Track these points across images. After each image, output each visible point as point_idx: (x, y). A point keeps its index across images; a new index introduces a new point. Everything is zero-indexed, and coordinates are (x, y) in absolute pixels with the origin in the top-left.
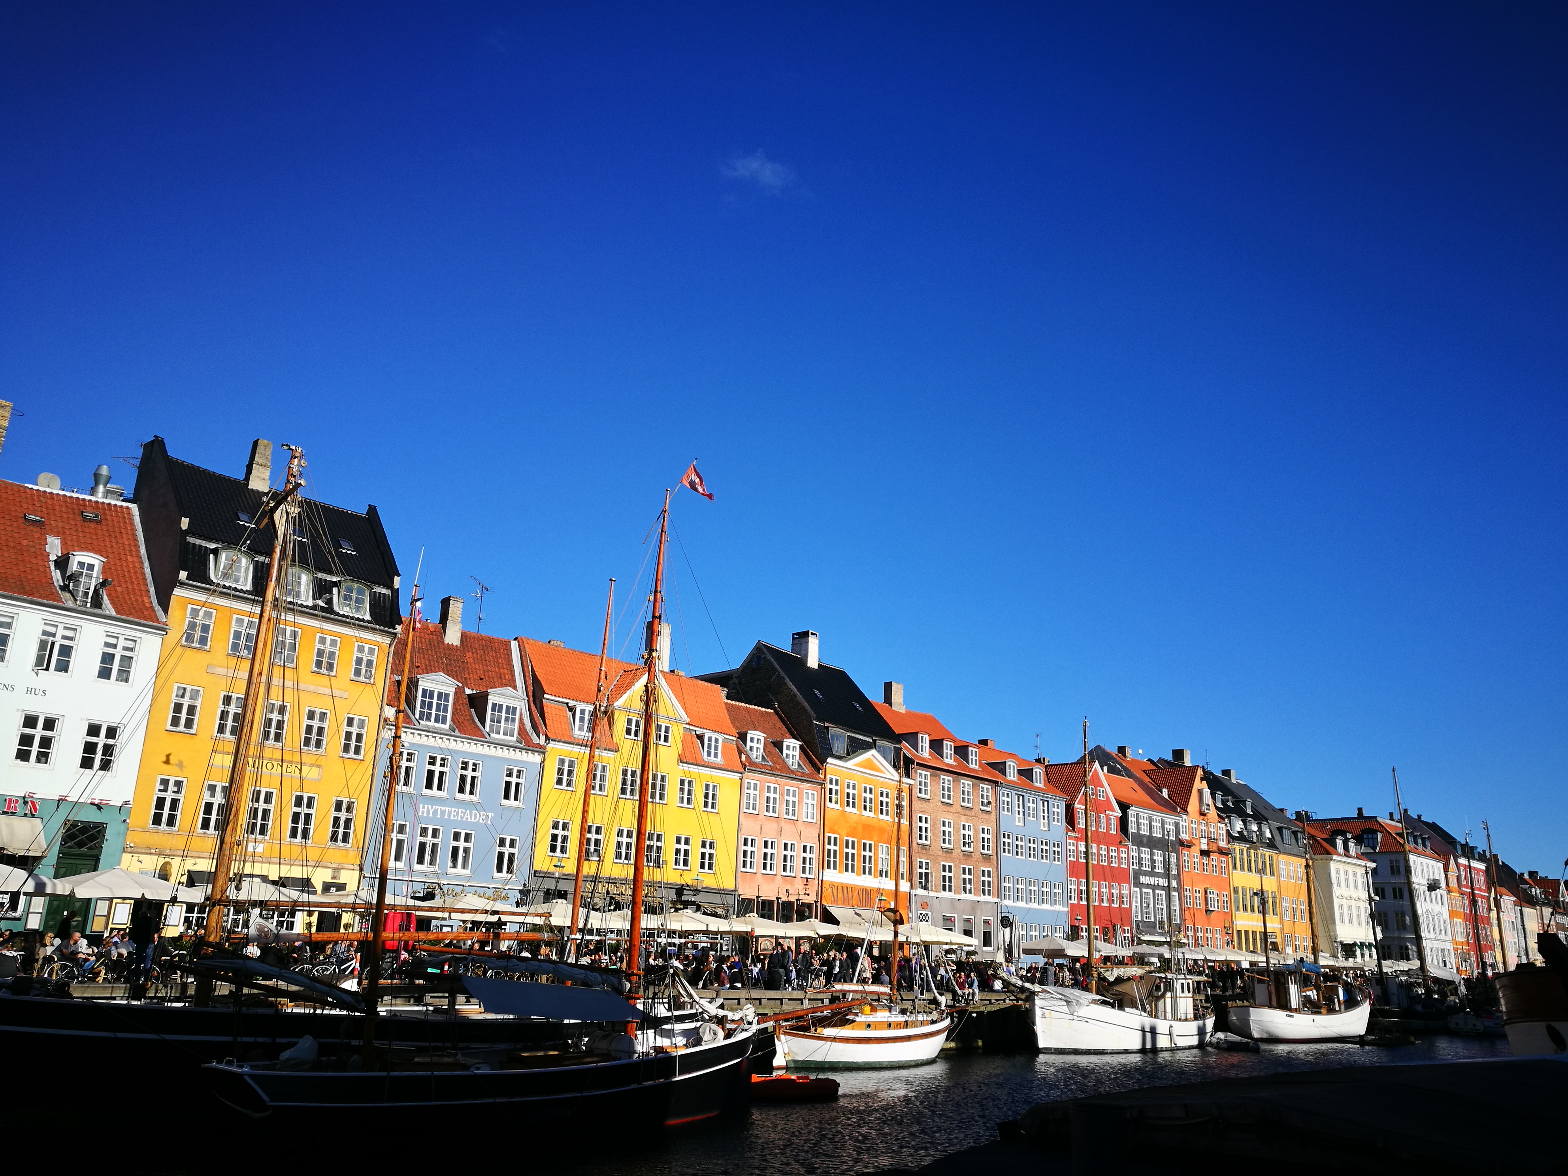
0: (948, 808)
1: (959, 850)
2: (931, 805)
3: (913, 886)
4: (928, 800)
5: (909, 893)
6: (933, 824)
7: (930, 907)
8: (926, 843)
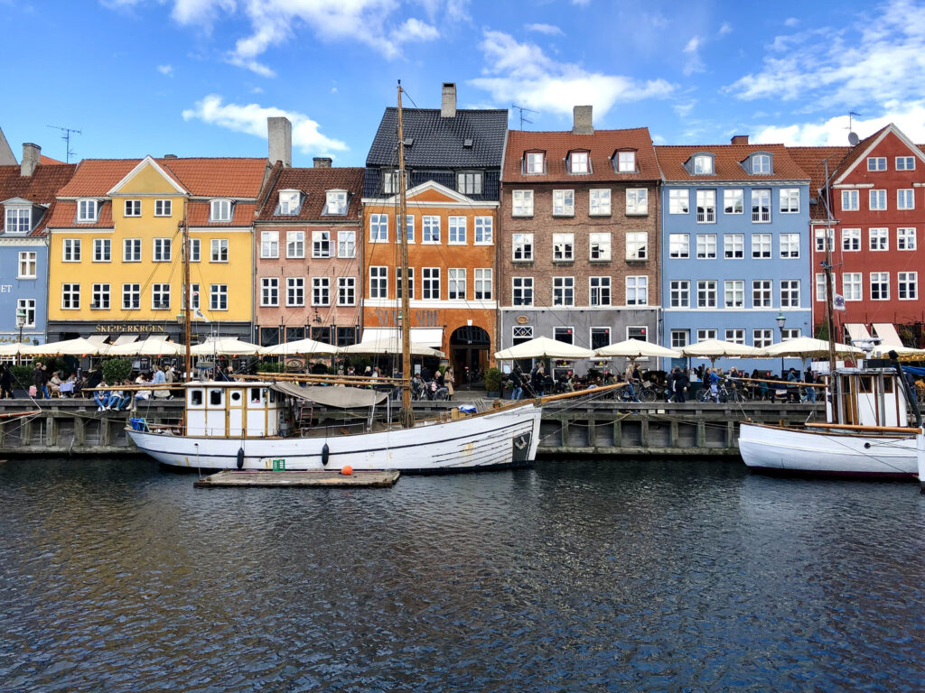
0: (567, 222)
1: (586, 262)
2: (535, 222)
3: (503, 304)
4: (530, 218)
5: (497, 310)
6: (538, 240)
7: (532, 322)
8: (527, 260)
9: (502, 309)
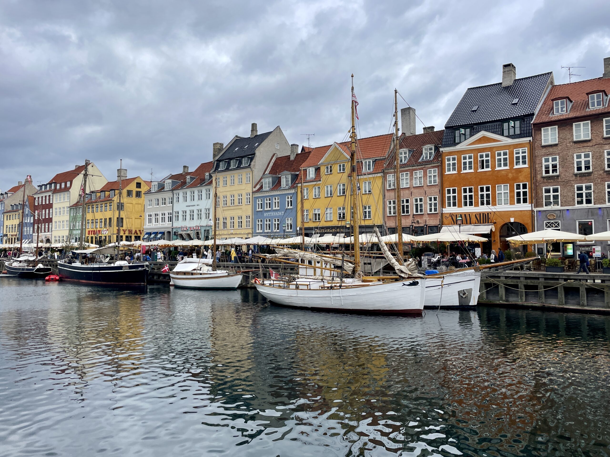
1: (602, 172)
2: (560, 148)
3: (536, 206)
4: (556, 145)
5: (532, 211)
6: (563, 160)
7: (559, 217)
8: (555, 174)
9: (535, 210)
